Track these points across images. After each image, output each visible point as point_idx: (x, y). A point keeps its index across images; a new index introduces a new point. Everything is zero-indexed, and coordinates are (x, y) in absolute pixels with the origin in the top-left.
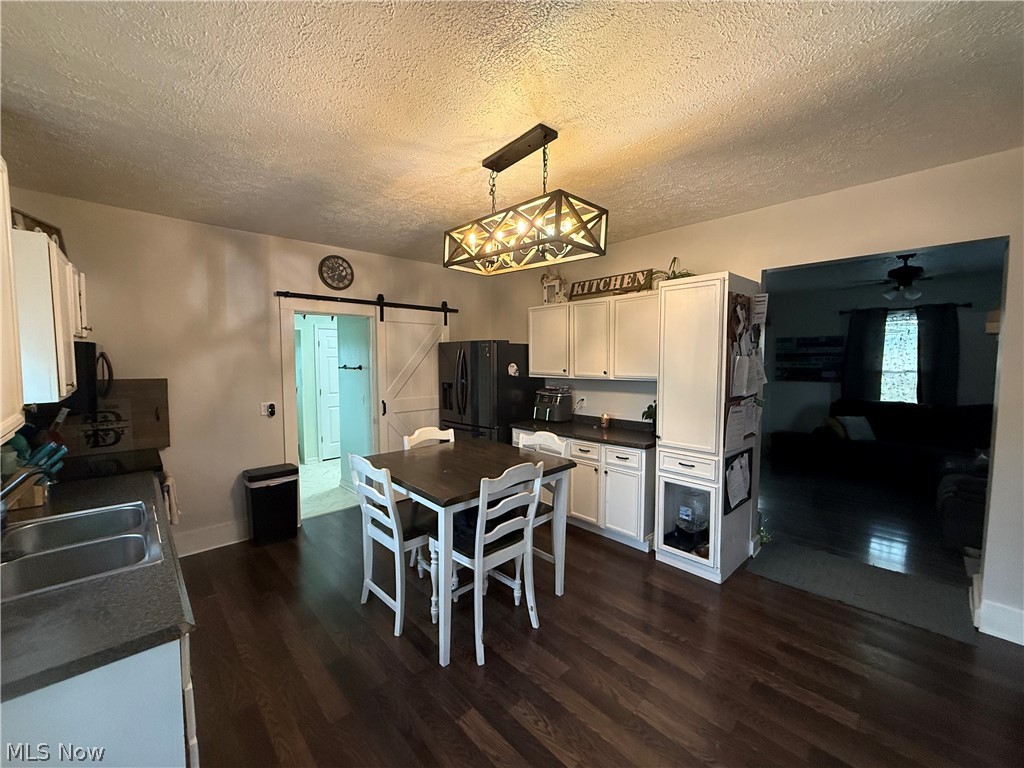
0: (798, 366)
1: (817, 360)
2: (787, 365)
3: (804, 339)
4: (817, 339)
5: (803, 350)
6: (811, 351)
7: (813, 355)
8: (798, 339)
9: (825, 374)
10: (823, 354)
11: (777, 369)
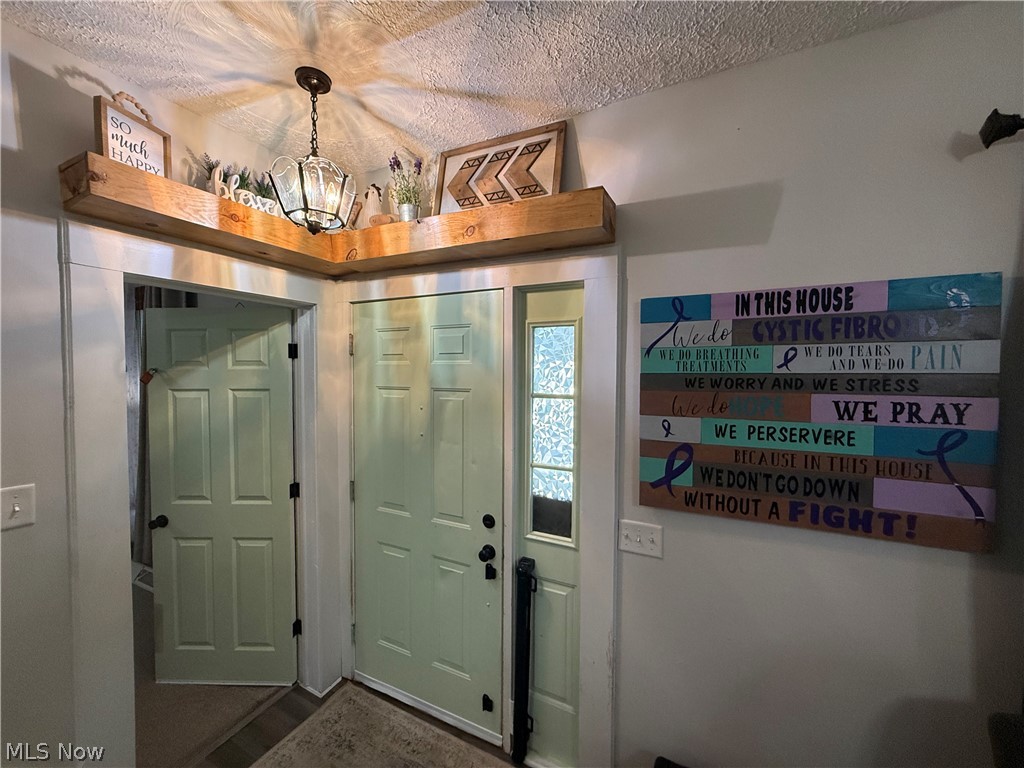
0: (742, 441)
1: (845, 413)
2: (689, 430)
3: (771, 300)
4: (837, 296)
5: (768, 359)
6: (813, 361)
7: (823, 383)
8: (743, 302)
9: (889, 494)
10: (878, 384)
11: (647, 448)
